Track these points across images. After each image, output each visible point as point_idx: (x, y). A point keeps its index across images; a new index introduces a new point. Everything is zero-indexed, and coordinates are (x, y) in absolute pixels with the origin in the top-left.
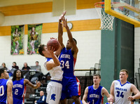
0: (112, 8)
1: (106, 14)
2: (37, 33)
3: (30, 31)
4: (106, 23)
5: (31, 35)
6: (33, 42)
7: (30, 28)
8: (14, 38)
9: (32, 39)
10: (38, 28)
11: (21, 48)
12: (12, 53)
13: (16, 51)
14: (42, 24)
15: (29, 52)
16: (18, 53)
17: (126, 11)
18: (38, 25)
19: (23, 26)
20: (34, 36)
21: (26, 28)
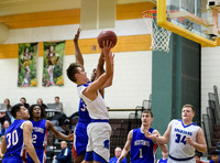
0: (168, 19)
1: (159, 28)
2: (57, 55)
3: (47, 52)
4: (159, 41)
5: (49, 57)
6: (51, 67)
7: (47, 46)
8: (22, 61)
9: (50, 63)
10: (58, 48)
11: (33, 77)
12: (19, 84)
13: (26, 81)
14: (64, 42)
15: (46, 83)
16: (29, 84)
17: (188, 23)
18: (58, 43)
19: (36, 44)
20: (53, 60)
21: (40, 48)
